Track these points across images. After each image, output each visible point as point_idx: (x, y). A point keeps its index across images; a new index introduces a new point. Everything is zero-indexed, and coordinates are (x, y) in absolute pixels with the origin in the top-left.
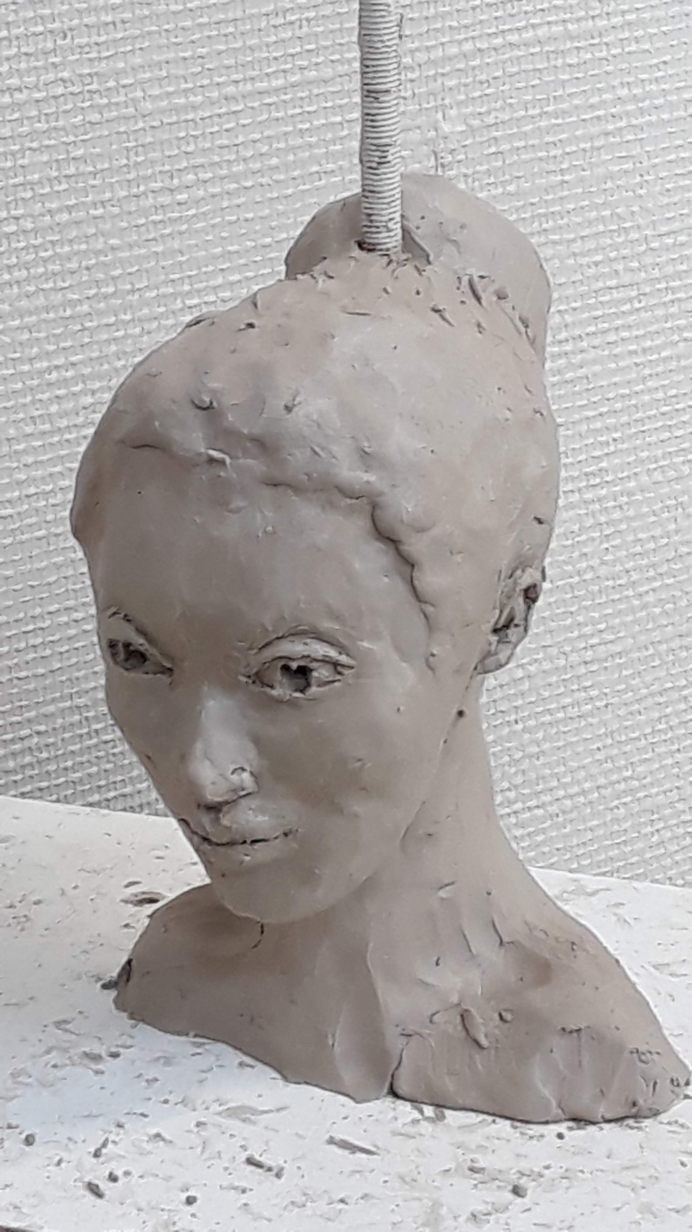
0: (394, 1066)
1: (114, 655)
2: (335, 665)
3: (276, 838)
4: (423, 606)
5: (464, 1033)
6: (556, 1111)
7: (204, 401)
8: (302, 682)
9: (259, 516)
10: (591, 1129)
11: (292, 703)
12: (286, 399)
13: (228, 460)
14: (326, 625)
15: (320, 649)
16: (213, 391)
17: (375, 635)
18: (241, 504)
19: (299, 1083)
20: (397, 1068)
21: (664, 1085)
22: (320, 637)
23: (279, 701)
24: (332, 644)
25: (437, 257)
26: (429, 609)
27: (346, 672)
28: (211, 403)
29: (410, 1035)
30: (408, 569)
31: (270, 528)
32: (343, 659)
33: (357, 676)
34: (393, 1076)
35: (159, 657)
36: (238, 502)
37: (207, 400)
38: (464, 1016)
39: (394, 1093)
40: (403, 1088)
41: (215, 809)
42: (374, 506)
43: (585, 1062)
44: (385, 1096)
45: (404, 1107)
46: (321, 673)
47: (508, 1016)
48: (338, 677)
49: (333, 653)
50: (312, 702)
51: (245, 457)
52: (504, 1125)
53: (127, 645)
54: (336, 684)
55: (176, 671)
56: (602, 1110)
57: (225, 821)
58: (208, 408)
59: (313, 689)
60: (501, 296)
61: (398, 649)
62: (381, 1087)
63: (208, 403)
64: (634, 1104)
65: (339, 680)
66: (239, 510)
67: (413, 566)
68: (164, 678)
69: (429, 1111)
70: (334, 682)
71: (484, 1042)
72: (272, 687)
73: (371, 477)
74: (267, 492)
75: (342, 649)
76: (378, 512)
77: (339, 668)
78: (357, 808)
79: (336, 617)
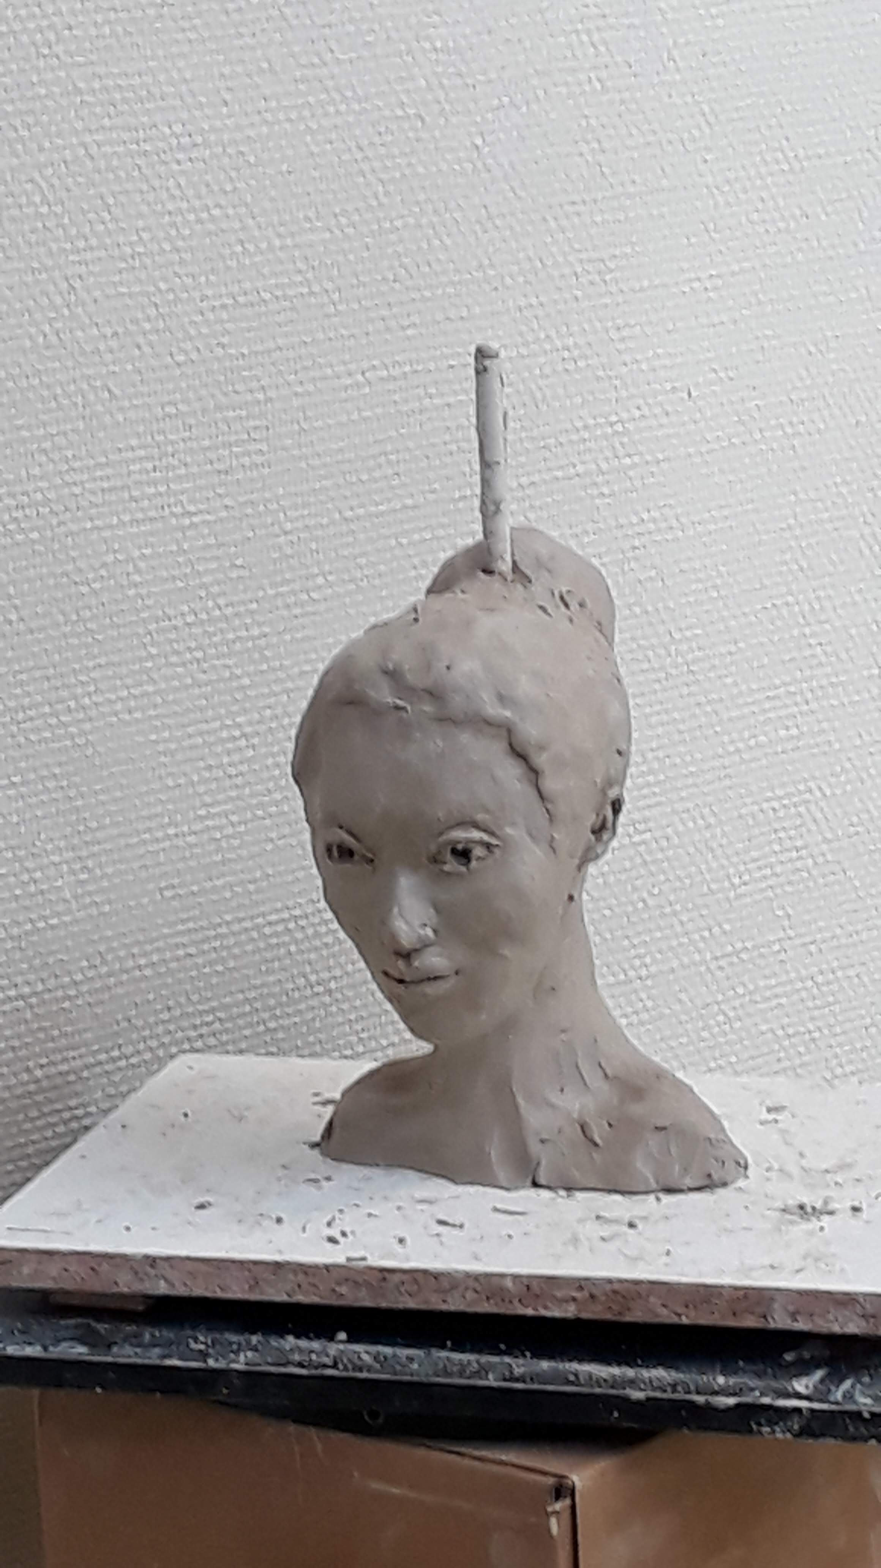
0: (535, 1166)
1: (330, 856)
2: (488, 846)
3: (450, 975)
4: (546, 803)
5: (584, 1137)
6: (654, 1186)
7: (389, 668)
8: (464, 861)
9: (432, 744)
10: (680, 1195)
11: (459, 875)
12: (446, 663)
13: (409, 708)
14: (480, 817)
15: (476, 835)
16: (395, 661)
17: (513, 824)
18: (419, 736)
20: (537, 1167)
21: (730, 1165)
22: (477, 826)
23: (448, 874)
24: (485, 831)
25: (537, 580)
26: (549, 806)
27: (496, 851)
28: (394, 669)
29: (545, 1142)
30: (534, 776)
31: (440, 751)
32: (494, 841)
33: (506, 853)
34: (534, 1172)
35: (364, 852)
36: (417, 735)
38: (583, 1128)
39: (535, 1184)
40: (542, 1181)
41: (407, 956)
42: (509, 731)
43: (672, 1149)
44: (529, 1187)
45: (545, 1194)
46: (478, 851)
47: (615, 1124)
48: (491, 855)
49: (486, 837)
50: (473, 873)
51: (421, 703)
52: (618, 1198)
53: (340, 847)
54: (490, 858)
55: (376, 861)
56: (688, 1182)
57: (415, 964)
58: (392, 672)
59: (474, 864)
60: (582, 605)
61: (530, 835)
62: (527, 1177)
63: (392, 669)
64: (709, 1176)
66: (418, 740)
67: (538, 774)
68: (369, 867)
69: (562, 1193)
70: (487, 857)
71: (599, 1142)
72: (445, 864)
73: (508, 714)
74: (436, 726)
75: (492, 834)
76: (513, 737)
77: (491, 848)
78: (506, 952)
79: (487, 811)
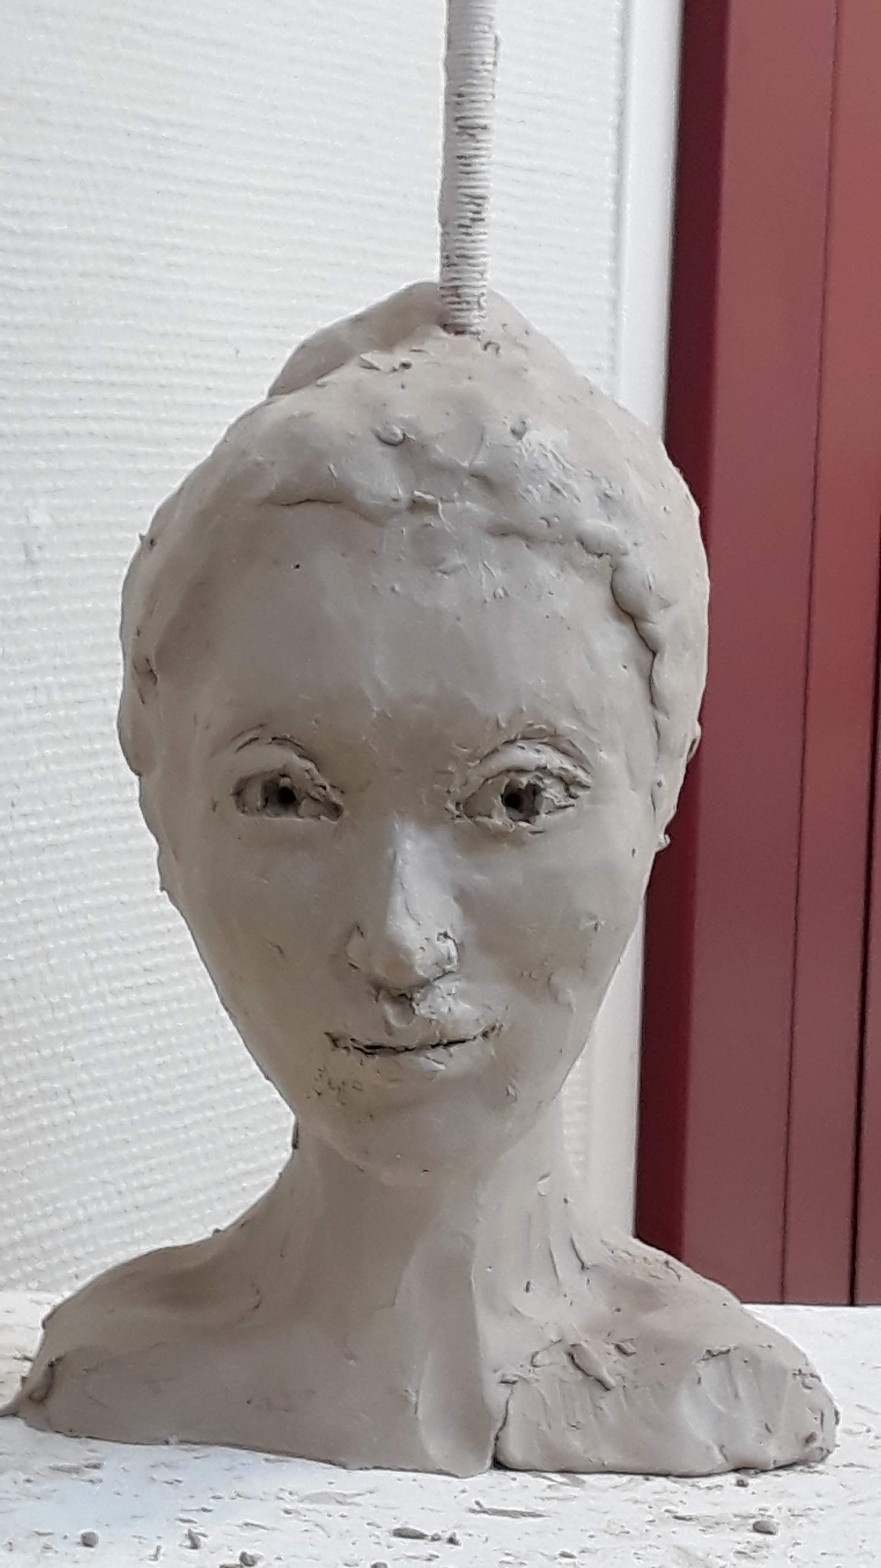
0: (499, 1425)
2: (569, 785)
3: (475, 1038)
4: (656, 712)
5: (580, 1376)
7: (395, 434)
9: (484, 575)
10: (764, 1477)
11: (512, 839)
12: (512, 422)
14: (566, 724)
15: (554, 760)
16: (404, 422)
17: (610, 744)
18: (459, 562)
19: (367, 1469)
20: (501, 1429)
21: (831, 1419)
22: (556, 742)
24: (568, 752)
26: (661, 718)
27: (581, 793)
28: (404, 435)
29: (514, 1383)
30: (647, 657)
31: (500, 592)
32: (579, 776)
33: (594, 800)
34: (497, 1438)
35: (328, 790)
36: (456, 560)
37: (399, 432)
38: (572, 1354)
39: (498, 1464)
40: (514, 1451)
41: (402, 995)
42: (616, 568)
43: (742, 1393)
44: (487, 1471)
46: (553, 792)
47: (629, 1347)
48: (572, 801)
49: (567, 766)
50: (538, 835)
51: (462, 499)
54: (570, 810)
55: (346, 809)
56: (773, 1453)
57: (422, 1010)
58: (401, 443)
59: (543, 818)
61: (630, 769)
63: (401, 437)
64: (810, 1440)
65: (573, 806)
66: (455, 570)
67: (654, 654)
68: (329, 821)
70: (566, 807)
71: (611, 1380)
72: (490, 817)
74: (492, 545)
75: (577, 759)
76: (619, 578)
77: (573, 790)
79: (577, 714)
